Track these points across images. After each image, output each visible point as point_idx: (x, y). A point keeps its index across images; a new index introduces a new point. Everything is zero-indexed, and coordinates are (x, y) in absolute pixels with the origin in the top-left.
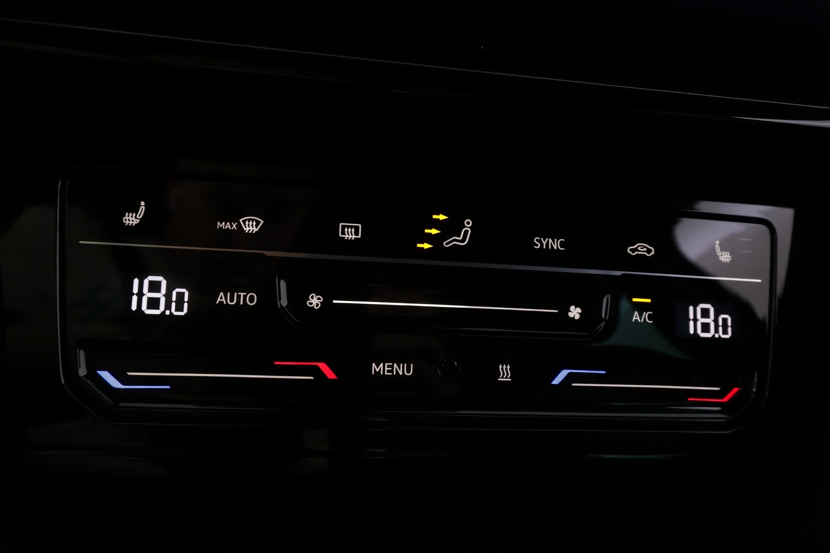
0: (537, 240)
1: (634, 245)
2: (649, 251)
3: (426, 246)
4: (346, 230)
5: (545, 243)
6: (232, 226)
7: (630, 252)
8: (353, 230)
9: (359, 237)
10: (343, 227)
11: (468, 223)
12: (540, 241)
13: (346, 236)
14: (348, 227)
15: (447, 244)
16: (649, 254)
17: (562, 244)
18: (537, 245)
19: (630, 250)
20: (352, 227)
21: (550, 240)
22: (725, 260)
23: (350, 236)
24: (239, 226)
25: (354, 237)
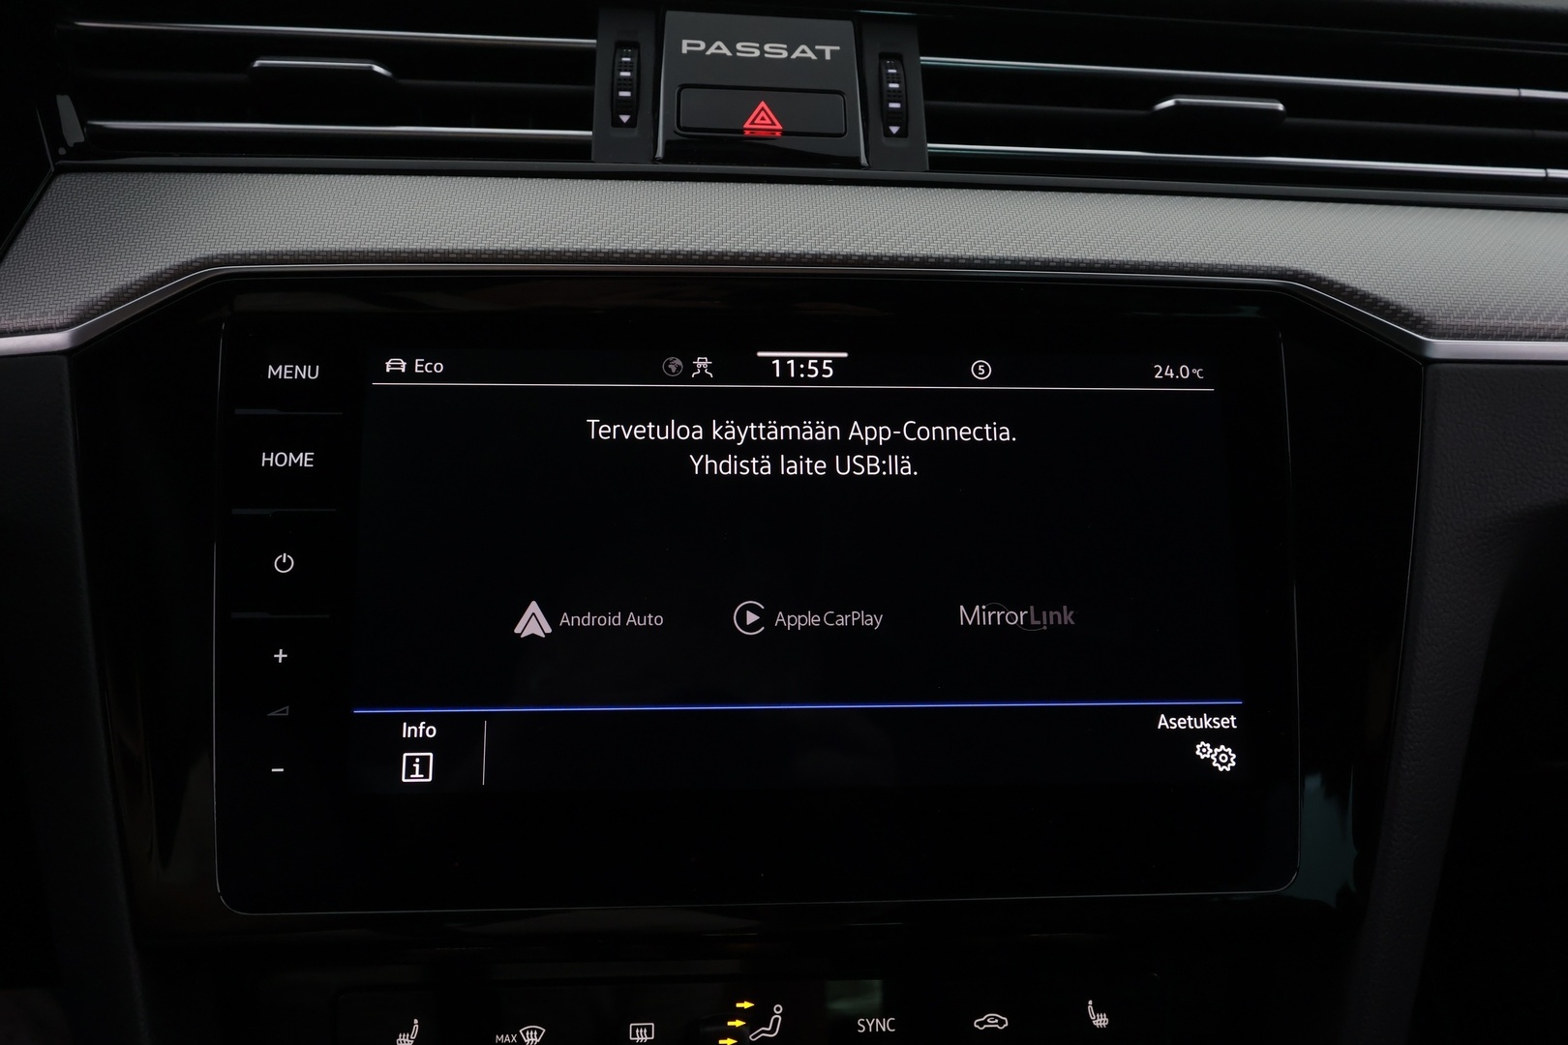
0: (861, 1022)
1: (983, 1018)
2: (1001, 1023)
4: (637, 1031)
5: (870, 1025)
6: (511, 1038)
7: (978, 1027)
8: (645, 1031)
9: (653, 1038)
10: (634, 1028)
12: (865, 1023)
13: (638, 1039)
14: (639, 1028)
15: (753, 1037)
16: (1001, 1027)
17: (891, 1025)
18: (862, 1029)
19: (977, 1024)
20: (643, 1027)
21: (877, 1020)
22: (1101, 1024)
23: (642, 1038)
24: (519, 1038)
25: (646, 1038)
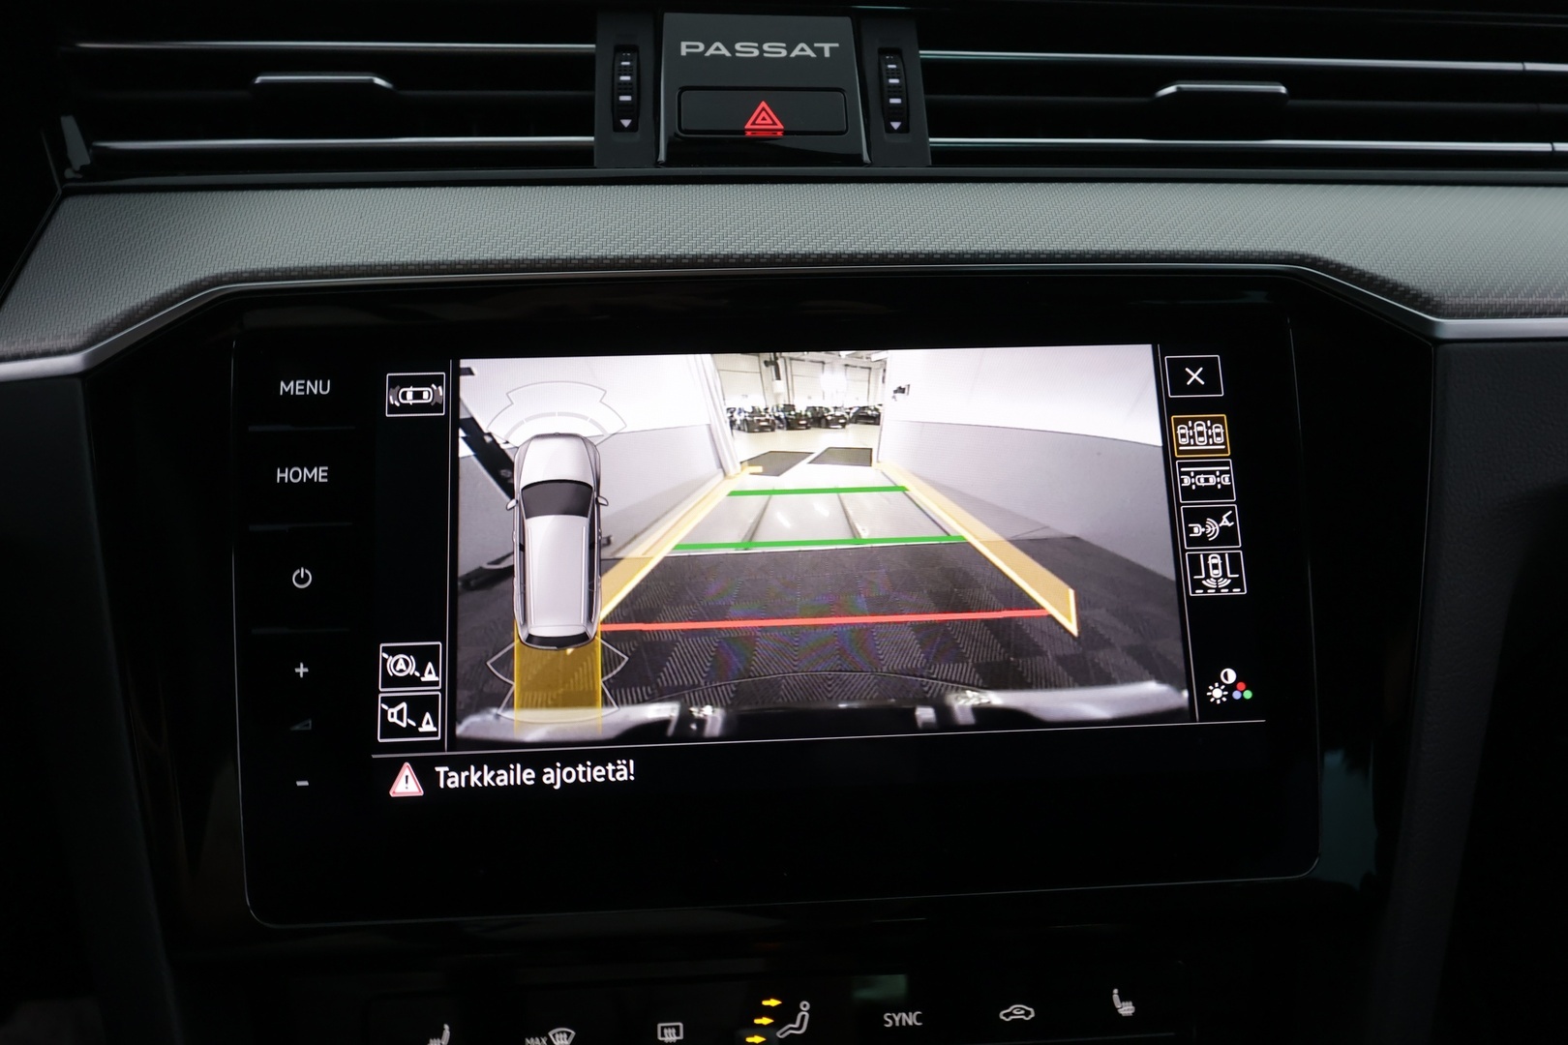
1: (1008, 1008)
2: (1027, 1014)
3: (758, 1039)
4: (666, 1031)
5: (897, 1020)
7: (1004, 1018)
8: (674, 1031)
9: (681, 1037)
10: (662, 1028)
11: (805, 1006)
13: (667, 1039)
14: (667, 1027)
15: (781, 1034)
16: (1027, 1016)
17: (918, 1018)
18: (888, 1023)
20: (671, 1027)
21: (904, 1015)
22: (1126, 1012)
23: (671, 1038)
24: (549, 1041)
25: (675, 1039)
